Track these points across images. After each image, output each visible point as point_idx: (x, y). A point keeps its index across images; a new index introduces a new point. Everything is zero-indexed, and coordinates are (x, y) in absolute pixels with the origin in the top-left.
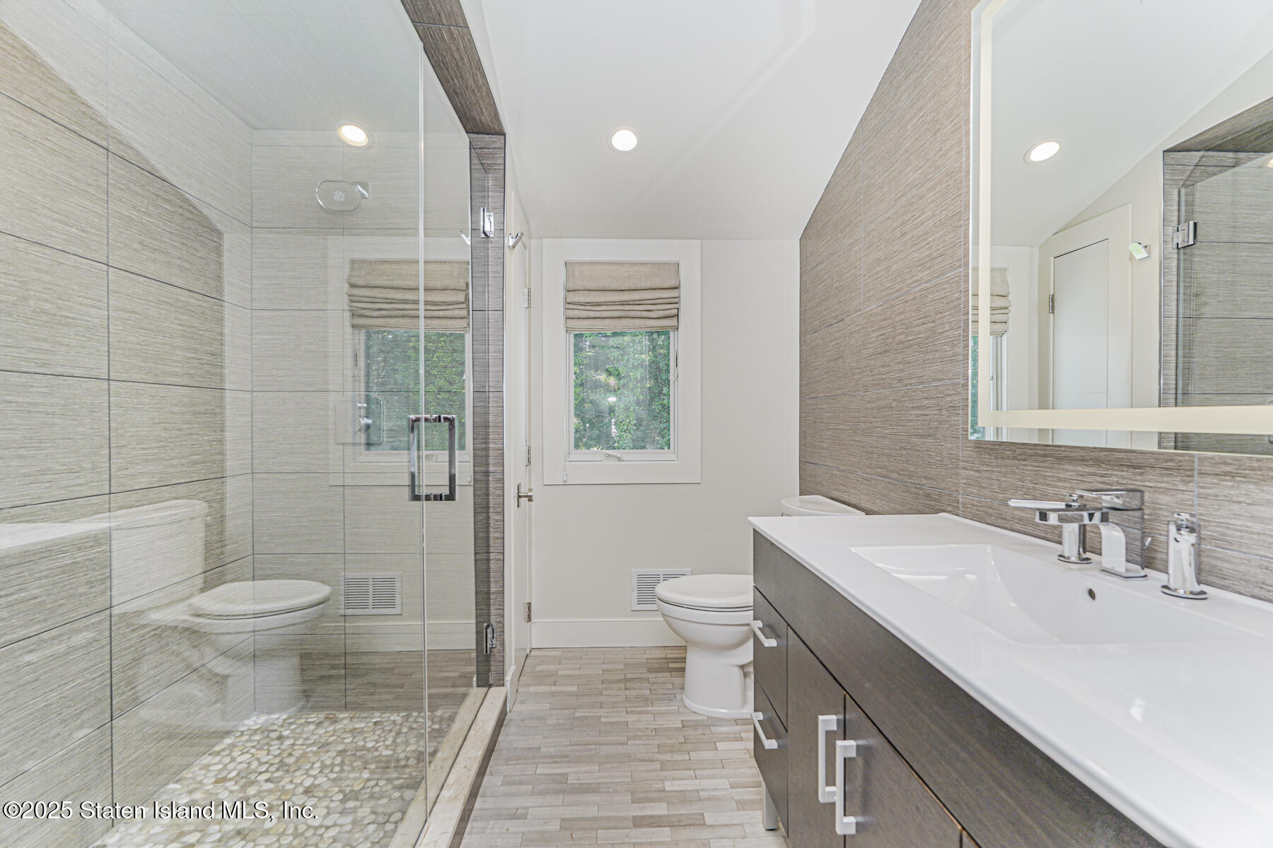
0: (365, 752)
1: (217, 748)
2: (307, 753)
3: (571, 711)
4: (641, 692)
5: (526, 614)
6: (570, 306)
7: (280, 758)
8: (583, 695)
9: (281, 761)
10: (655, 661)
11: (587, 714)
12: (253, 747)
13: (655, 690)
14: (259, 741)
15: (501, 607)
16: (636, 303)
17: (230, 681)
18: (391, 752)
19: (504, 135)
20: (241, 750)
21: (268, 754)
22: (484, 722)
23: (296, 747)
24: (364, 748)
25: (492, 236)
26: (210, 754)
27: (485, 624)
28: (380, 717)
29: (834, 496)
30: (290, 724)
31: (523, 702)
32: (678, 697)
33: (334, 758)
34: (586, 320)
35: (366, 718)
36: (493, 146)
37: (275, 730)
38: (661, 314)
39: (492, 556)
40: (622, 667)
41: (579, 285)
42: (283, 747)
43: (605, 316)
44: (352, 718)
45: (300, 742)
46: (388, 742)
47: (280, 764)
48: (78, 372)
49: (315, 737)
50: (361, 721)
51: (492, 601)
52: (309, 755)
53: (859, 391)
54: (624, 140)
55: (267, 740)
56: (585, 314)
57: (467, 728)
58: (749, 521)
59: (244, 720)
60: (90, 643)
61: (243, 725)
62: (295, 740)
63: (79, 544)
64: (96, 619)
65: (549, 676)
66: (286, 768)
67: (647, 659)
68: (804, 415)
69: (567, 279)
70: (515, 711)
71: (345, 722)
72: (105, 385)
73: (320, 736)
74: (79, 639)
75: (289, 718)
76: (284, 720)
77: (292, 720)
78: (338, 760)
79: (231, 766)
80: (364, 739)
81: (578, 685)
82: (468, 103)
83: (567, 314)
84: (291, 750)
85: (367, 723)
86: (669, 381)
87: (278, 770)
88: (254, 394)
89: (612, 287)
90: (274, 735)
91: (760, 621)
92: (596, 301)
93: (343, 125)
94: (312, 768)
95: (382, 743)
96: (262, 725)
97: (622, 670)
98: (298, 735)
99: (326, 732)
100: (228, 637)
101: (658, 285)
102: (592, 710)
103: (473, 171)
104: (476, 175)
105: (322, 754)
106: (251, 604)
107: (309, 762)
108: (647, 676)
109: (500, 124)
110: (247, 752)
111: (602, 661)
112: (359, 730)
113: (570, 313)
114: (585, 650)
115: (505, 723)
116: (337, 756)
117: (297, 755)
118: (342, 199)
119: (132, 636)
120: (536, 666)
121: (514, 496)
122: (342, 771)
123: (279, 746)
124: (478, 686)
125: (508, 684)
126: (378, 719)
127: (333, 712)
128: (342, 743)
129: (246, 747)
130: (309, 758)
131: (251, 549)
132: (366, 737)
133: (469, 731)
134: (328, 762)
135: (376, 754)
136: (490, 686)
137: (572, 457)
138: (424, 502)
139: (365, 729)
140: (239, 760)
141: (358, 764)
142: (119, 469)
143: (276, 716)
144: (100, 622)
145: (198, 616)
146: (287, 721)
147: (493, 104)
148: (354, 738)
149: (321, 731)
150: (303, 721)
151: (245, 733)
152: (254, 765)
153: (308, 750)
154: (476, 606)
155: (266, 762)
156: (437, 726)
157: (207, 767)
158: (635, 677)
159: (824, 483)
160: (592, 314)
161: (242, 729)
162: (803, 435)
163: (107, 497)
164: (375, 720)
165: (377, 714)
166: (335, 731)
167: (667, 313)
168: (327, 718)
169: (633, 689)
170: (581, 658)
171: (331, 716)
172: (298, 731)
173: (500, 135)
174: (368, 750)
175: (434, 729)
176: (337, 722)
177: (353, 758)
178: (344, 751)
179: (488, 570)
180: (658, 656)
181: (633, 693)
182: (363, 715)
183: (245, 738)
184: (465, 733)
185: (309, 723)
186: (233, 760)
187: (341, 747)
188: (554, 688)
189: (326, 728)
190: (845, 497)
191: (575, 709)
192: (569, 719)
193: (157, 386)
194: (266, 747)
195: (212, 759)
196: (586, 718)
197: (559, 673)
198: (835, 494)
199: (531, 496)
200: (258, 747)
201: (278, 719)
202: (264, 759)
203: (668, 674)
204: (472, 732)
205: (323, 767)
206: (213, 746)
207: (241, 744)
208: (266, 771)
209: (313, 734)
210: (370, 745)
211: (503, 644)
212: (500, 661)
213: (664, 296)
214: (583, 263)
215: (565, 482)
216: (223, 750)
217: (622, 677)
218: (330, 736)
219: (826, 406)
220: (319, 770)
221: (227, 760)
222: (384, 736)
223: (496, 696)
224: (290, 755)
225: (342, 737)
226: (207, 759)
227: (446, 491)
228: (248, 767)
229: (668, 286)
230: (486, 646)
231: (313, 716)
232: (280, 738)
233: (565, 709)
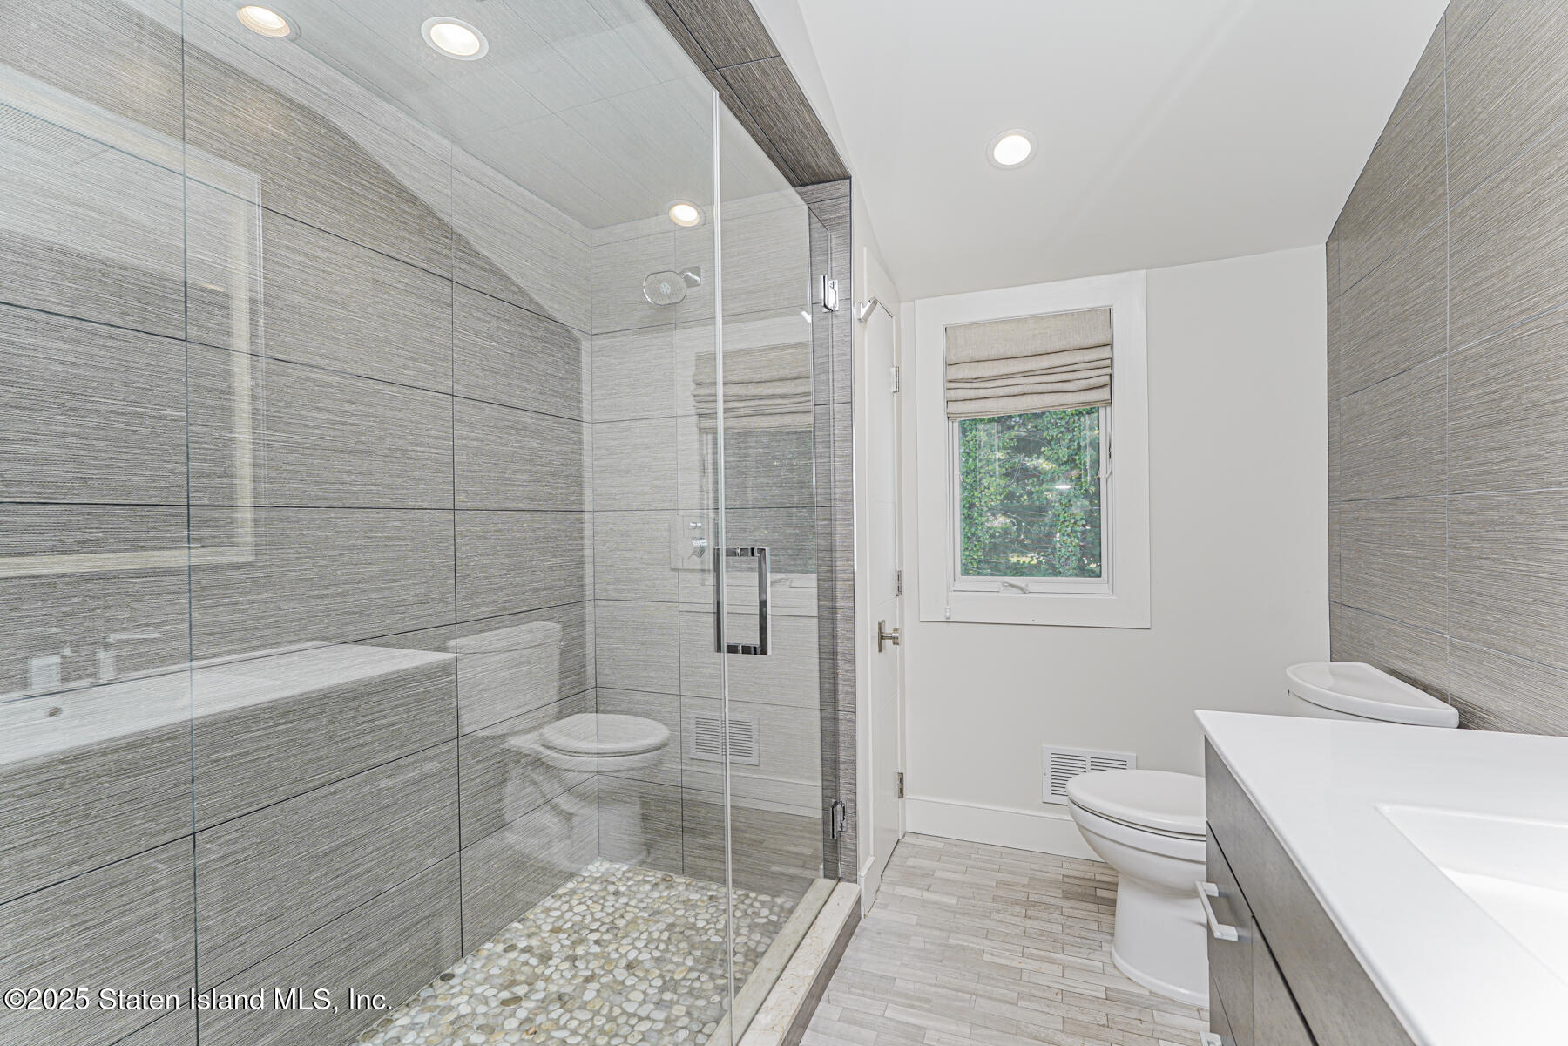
0: (694, 932)
1: (560, 891)
2: (637, 917)
3: (944, 934)
4: (1048, 927)
5: (897, 788)
6: (952, 385)
7: (611, 918)
8: (964, 914)
9: (613, 922)
10: (1076, 881)
11: (965, 944)
12: (591, 898)
13: (1070, 927)
14: (597, 892)
15: (852, 781)
16: (1044, 372)
17: (576, 820)
18: (720, 940)
19: (850, 178)
20: (579, 899)
21: (602, 910)
22: (824, 929)
23: (628, 909)
24: (693, 927)
25: (836, 309)
26: (553, 897)
27: (834, 801)
28: (716, 890)
29: (1395, 667)
30: (628, 879)
31: (884, 906)
32: (1106, 947)
33: (661, 932)
34: (974, 402)
35: (703, 888)
36: (836, 195)
37: (614, 883)
38: (1083, 384)
39: (841, 715)
40: (1026, 882)
41: (964, 356)
42: (617, 905)
43: (1001, 394)
44: (688, 885)
45: (633, 903)
46: (720, 926)
47: (612, 925)
48: (426, 504)
49: (650, 901)
50: (697, 892)
51: (842, 773)
52: (640, 922)
53: (1444, 493)
54: (1012, 150)
55: (604, 893)
56: (972, 394)
57: (802, 933)
58: (1195, 715)
59: (588, 864)
60: (440, 772)
61: (587, 870)
62: (630, 899)
63: (429, 673)
64: (443, 748)
65: (923, 876)
66: (616, 931)
67: (1063, 876)
68: (1337, 527)
69: (948, 348)
70: (873, 916)
71: (680, 888)
72: (449, 516)
73: (654, 901)
74: (430, 767)
75: (629, 871)
76: (624, 872)
77: (630, 875)
78: (665, 936)
79: (568, 915)
80: (695, 916)
81: (959, 897)
82: (799, 148)
83: (948, 395)
84: (623, 910)
85: (702, 895)
86: (1099, 479)
87: (608, 931)
88: (596, 514)
89: (1009, 354)
90: (611, 888)
91: (1214, 885)
92: (987, 375)
93: (672, 206)
94: (639, 938)
95: (713, 926)
96: (603, 874)
97: (1024, 886)
98: (633, 894)
99: (660, 897)
100: (571, 775)
101: (1078, 344)
102: (974, 939)
103: (813, 232)
104: (816, 235)
105: (651, 923)
106: (593, 741)
107: (638, 930)
108: (1060, 902)
109: (841, 165)
110: (585, 903)
111: (997, 867)
112: (694, 902)
113: (953, 394)
114: (975, 845)
115: (857, 931)
116: (666, 930)
117: (628, 918)
118: (669, 292)
119: (478, 768)
120: (907, 858)
121: (872, 637)
122: (666, 950)
123: (613, 903)
124: (825, 876)
125: (862, 880)
126: (715, 893)
127: (671, 874)
128: (673, 914)
129: (584, 897)
130: (639, 925)
131: (594, 681)
132: (698, 914)
133: (803, 938)
134: (656, 935)
135: (705, 938)
136: (840, 880)
137: (958, 586)
138: (726, 655)
139: (699, 903)
140: (576, 910)
141: (683, 945)
142: (464, 599)
143: (617, 866)
144: (448, 751)
145: (549, 748)
146: (626, 875)
147: (828, 144)
148: (686, 911)
149: (656, 895)
150: (641, 878)
151: (586, 880)
152: (588, 919)
153: (639, 915)
154: (823, 775)
155: (599, 920)
156: (774, 918)
157: (547, 910)
158: (1043, 900)
159: (1376, 642)
160: (982, 393)
161: (585, 874)
162: (1335, 560)
163: (453, 627)
164: (710, 893)
165: (714, 886)
166: (669, 897)
167: (1092, 382)
168: (664, 880)
169: (1037, 919)
170: (970, 858)
171: (668, 878)
172: (634, 889)
173: (845, 179)
174: (697, 930)
175: (770, 921)
176: (673, 887)
177: (681, 937)
178: (673, 925)
179: (835, 732)
180: (1081, 874)
181: (1036, 925)
182: (699, 884)
183: (585, 885)
184: (800, 938)
185: (646, 882)
186: (571, 909)
187: (670, 920)
188: (926, 895)
189: (661, 892)
190: (1417, 672)
191: (950, 932)
192: (940, 945)
193: (499, 512)
194: (602, 902)
195: (553, 903)
196: (964, 949)
197: (937, 874)
198: (1398, 665)
199: (897, 638)
200: (595, 899)
201: (619, 869)
202: (598, 916)
203: (1093, 907)
204: (807, 940)
205: (650, 940)
206: (557, 888)
207: (580, 891)
208: (597, 930)
209: (647, 897)
210: (700, 924)
211: (855, 828)
212: (851, 850)
213: (1087, 359)
214: (970, 326)
215: (947, 618)
216: (565, 894)
217: (1023, 896)
218: (663, 903)
219: (1379, 515)
220: (645, 942)
221: (566, 907)
222: (717, 917)
223: (845, 894)
224: (622, 916)
225: (674, 906)
226: (549, 902)
227: (756, 642)
228: (582, 921)
229: (1094, 344)
230: (833, 829)
231: (650, 874)
232: (616, 893)
233: (936, 928)
